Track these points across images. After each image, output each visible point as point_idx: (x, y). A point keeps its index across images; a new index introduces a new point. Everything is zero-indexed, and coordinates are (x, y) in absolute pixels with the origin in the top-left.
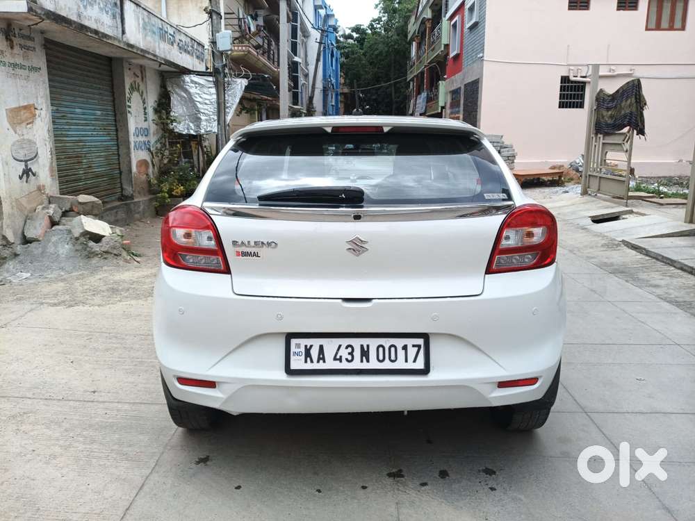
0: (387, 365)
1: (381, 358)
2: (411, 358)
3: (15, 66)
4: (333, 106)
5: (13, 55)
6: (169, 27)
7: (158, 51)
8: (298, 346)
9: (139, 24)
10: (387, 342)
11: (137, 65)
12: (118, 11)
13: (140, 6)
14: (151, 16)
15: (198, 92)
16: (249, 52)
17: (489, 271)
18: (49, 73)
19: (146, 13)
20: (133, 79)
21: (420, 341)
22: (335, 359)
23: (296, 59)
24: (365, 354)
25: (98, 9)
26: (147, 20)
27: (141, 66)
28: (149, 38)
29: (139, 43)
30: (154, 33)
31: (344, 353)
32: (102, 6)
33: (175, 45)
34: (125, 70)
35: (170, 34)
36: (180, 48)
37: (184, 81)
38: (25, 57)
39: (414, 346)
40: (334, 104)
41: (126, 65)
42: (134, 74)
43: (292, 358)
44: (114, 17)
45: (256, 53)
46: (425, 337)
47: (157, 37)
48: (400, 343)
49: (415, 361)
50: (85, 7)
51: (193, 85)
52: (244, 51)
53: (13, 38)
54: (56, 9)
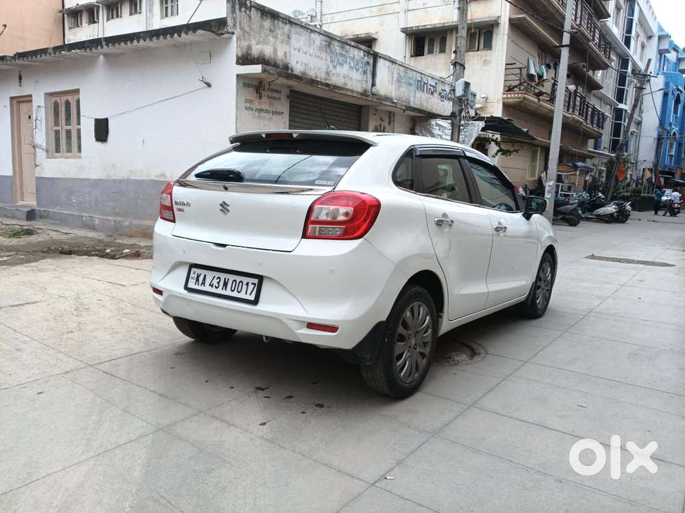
0: (235, 294)
1: (233, 289)
2: (249, 292)
3: (260, 110)
4: (671, 156)
5: (260, 103)
6: (429, 79)
7: (412, 99)
8: (194, 273)
9: (393, 78)
10: (239, 278)
11: (385, 111)
12: (370, 68)
13: (396, 63)
14: (408, 71)
15: (440, 133)
16: (525, 98)
17: (305, 236)
18: (290, 116)
19: (402, 69)
20: (379, 123)
21: (256, 281)
22: (210, 285)
23: (621, 106)
24: (225, 284)
25: (348, 68)
26: (402, 74)
27: (390, 112)
28: (403, 89)
29: (391, 93)
30: (411, 84)
31: (215, 282)
32: (352, 65)
33: (436, 95)
34: (370, 115)
35: (430, 85)
36: (442, 97)
37: (430, 125)
38: (271, 104)
39: (253, 284)
40: (673, 153)
41: (372, 111)
42: (381, 118)
43: (190, 280)
44: (365, 72)
45: (537, 100)
46: (261, 278)
47: (413, 88)
48: (246, 280)
49: (250, 294)
50: (335, 67)
51: (437, 128)
52: (519, 98)
53: (263, 92)
54: (305, 69)
